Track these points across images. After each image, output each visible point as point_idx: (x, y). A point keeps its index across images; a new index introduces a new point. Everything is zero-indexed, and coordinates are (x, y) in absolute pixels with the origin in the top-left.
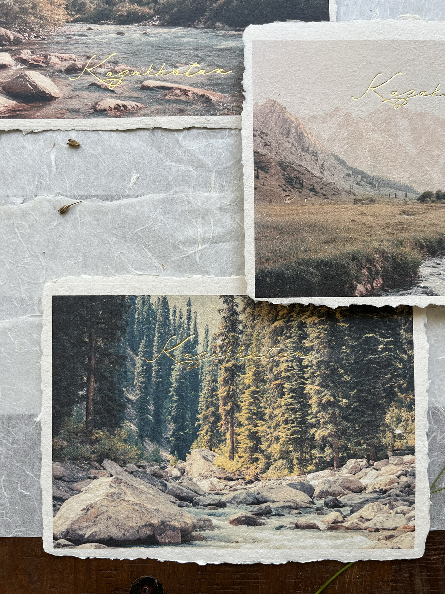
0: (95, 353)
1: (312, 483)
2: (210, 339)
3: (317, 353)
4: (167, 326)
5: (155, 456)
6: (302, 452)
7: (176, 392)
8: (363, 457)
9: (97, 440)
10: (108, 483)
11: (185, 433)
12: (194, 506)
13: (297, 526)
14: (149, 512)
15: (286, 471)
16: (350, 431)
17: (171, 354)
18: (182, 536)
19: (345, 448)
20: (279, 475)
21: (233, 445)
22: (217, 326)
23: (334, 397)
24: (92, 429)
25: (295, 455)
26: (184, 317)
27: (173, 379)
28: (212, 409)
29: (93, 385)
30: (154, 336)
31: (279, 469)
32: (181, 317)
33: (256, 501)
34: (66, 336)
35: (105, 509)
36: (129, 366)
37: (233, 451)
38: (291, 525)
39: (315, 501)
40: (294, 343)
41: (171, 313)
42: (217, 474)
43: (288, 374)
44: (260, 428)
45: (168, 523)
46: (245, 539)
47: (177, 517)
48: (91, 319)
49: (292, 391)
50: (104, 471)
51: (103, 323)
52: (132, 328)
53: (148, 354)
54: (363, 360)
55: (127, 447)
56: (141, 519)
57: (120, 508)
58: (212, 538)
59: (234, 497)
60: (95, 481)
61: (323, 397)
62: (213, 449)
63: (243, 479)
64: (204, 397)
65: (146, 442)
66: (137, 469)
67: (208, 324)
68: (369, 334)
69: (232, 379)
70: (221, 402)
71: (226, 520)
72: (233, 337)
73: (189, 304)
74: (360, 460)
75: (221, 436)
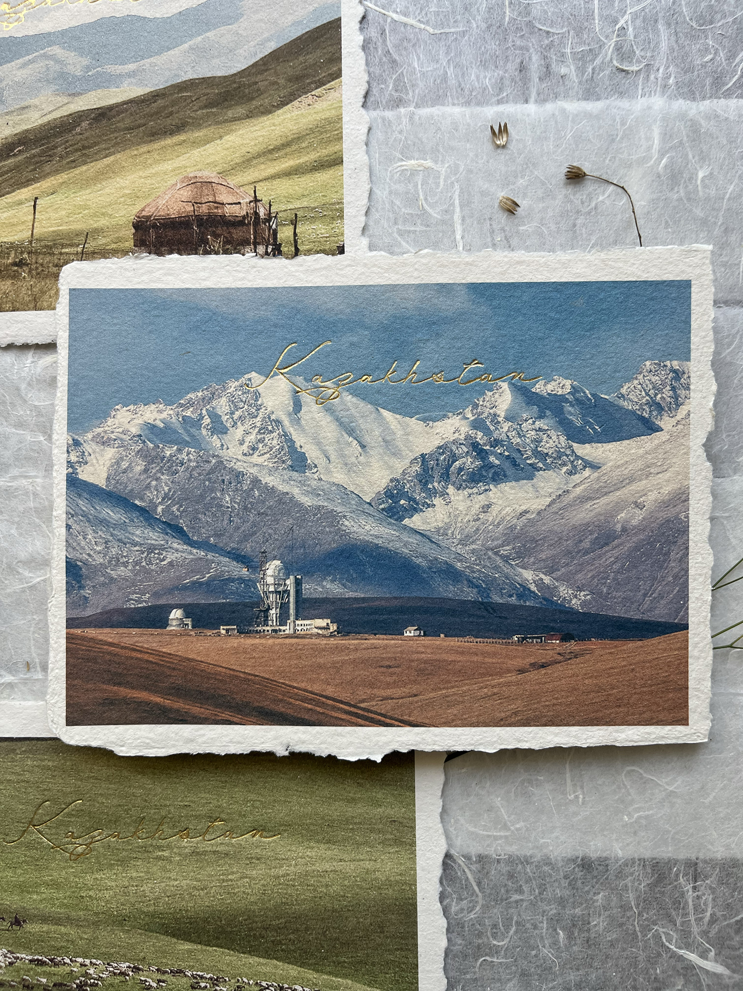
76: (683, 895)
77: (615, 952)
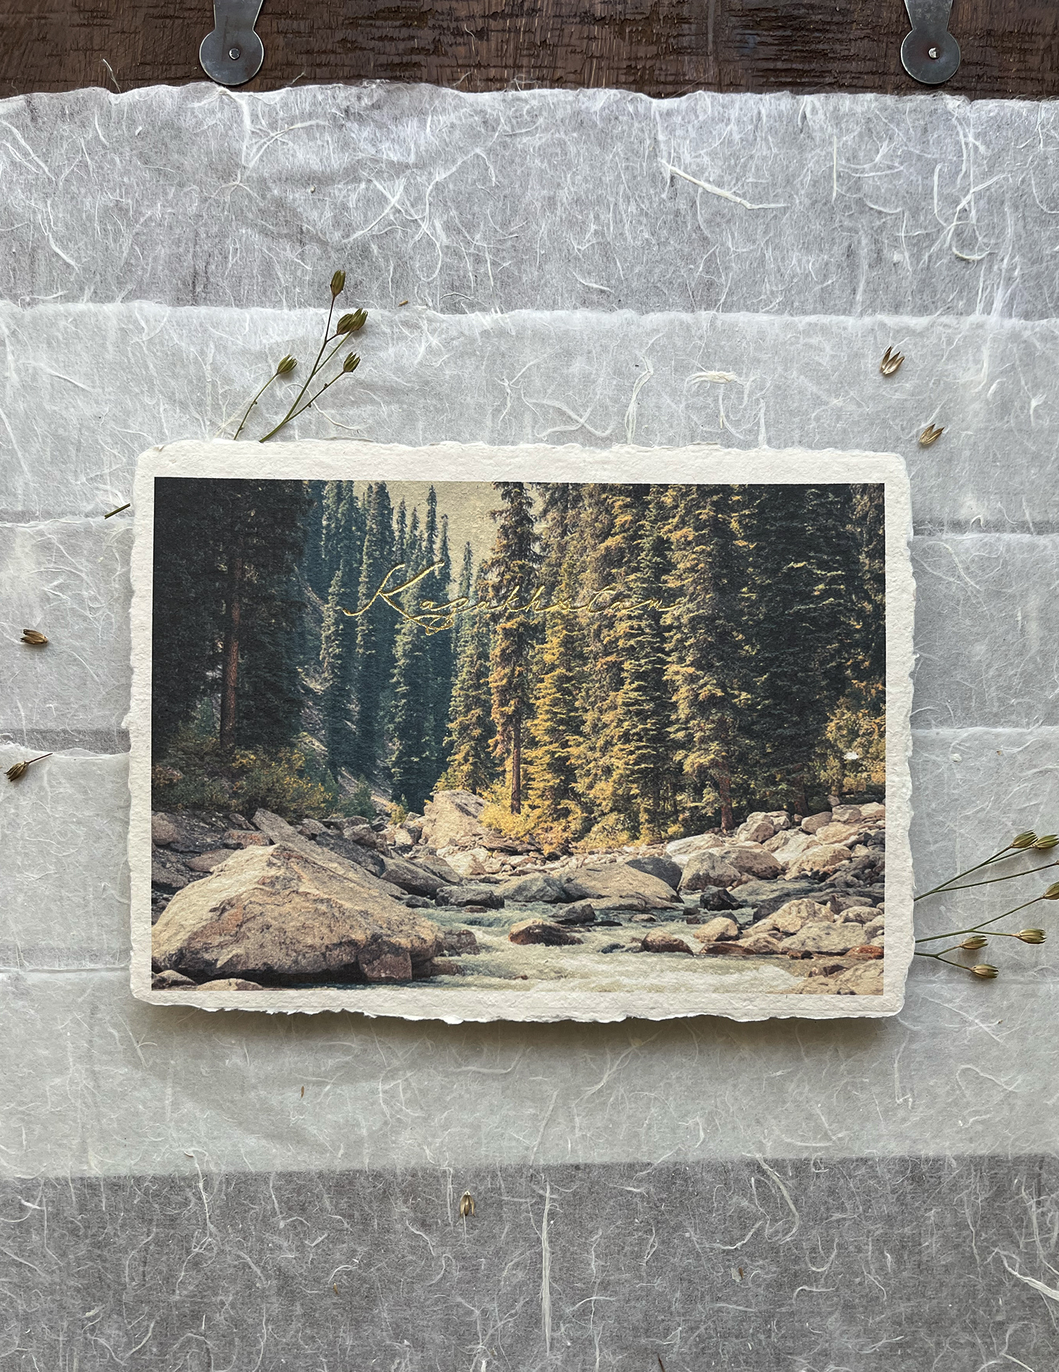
0: (240, 595)
1: (677, 859)
2: (475, 571)
3: (691, 601)
4: (387, 543)
5: (360, 804)
6: (657, 799)
7: (404, 676)
8: (780, 808)
9: (243, 771)
10: (265, 858)
11: (422, 759)
12: (439, 904)
13: (647, 947)
14: (349, 917)
15: (624, 836)
16: (754, 756)
17: (395, 599)
18: (414, 966)
19: (744, 790)
20: (611, 843)
21: (518, 783)
22: (489, 546)
23: (723, 688)
24: (233, 748)
25: (644, 804)
26: (422, 526)
27: (399, 651)
28: (477, 711)
29: (237, 659)
30: (361, 563)
31: (610, 832)
32: (415, 527)
33: (564, 896)
34: (182, 559)
35: (258, 909)
36: (309, 622)
37: (519, 795)
38: (635, 944)
39: (683, 897)
40: (644, 581)
41: (395, 516)
42: (485, 842)
43: (632, 642)
44: (573, 751)
45: (385, 938)
46: (541, 971)
47: (404, 928)
48: (232, 525)
49: (638, 676)
50: (257, 834)
51: (258, 535)
52: (317, 547)
53: (348, 600)
54: (782, 614)
55: (304, 784)
56: (331, 931)
57: (288, 907)
58: (475, 969)
59: (520, 887)
60: (238, 852)
61: (701, 687)
62: (478, 790)
63: (539, 851)
64: (461, 689)
65: (343, 776)
66: (325, 829)
67: (471, 540)
68: (796, 562)
69: (518, 652)
70: (495, 698)
71: (502, 933)
72: (521, 567)
73: (432, 499)
74: (775, 813)
75: (496, 765)
76: (1025, 1211)
77: (951, 1279)
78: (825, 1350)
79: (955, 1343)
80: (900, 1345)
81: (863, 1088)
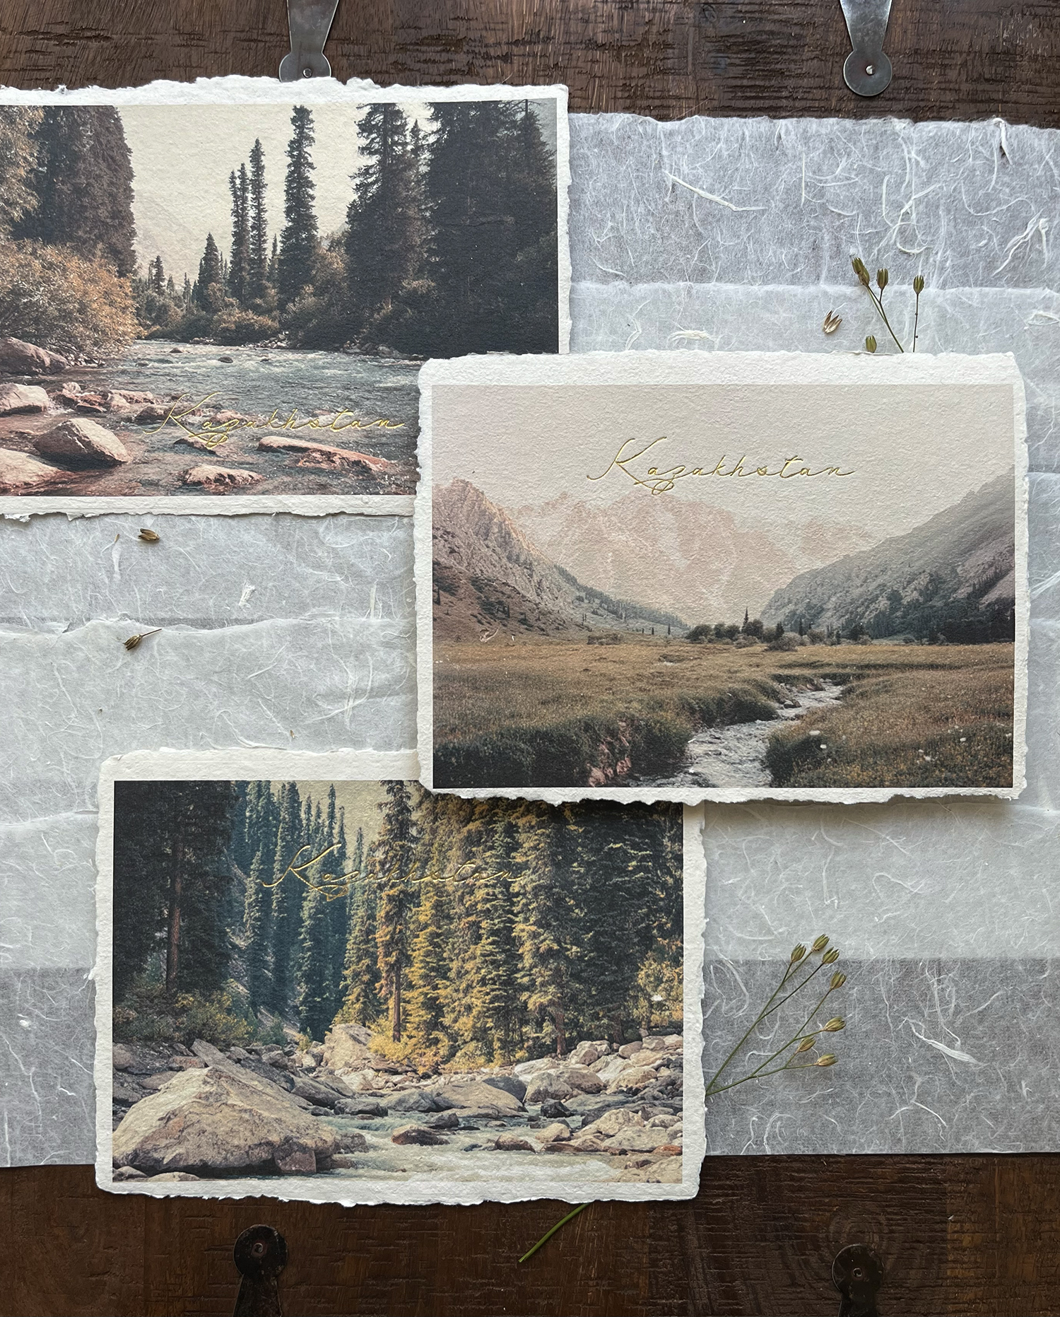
76: (928, 987)
77: (870, 1043)
78: (772, 1101)
79: (874, 1093)
80: (830, 1095)
81: (798, 892)
